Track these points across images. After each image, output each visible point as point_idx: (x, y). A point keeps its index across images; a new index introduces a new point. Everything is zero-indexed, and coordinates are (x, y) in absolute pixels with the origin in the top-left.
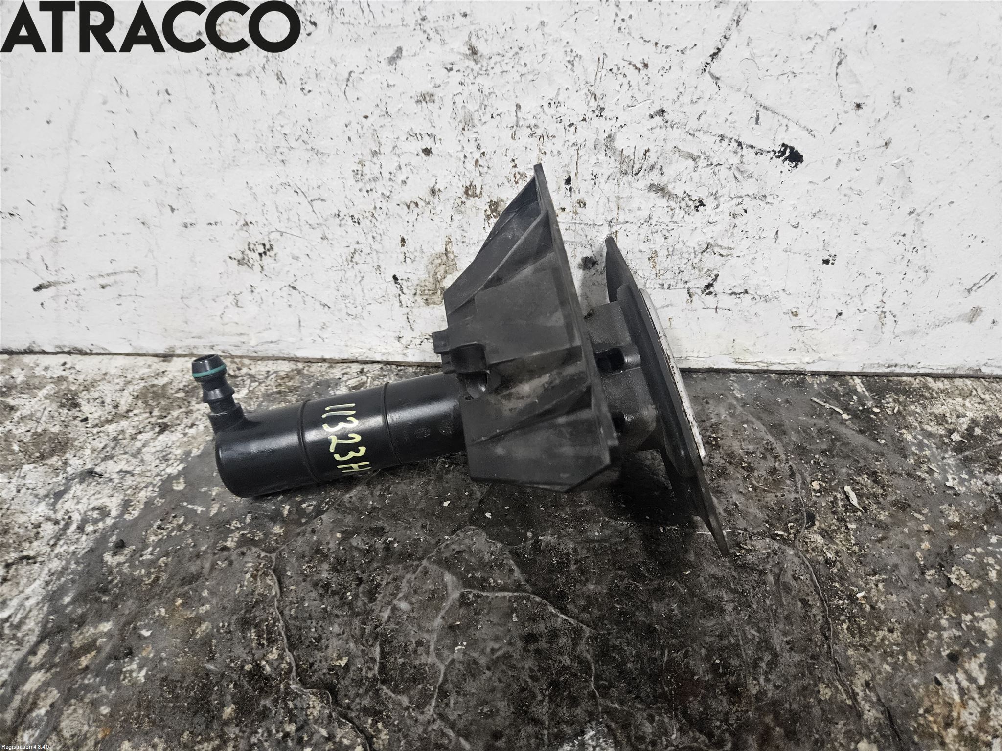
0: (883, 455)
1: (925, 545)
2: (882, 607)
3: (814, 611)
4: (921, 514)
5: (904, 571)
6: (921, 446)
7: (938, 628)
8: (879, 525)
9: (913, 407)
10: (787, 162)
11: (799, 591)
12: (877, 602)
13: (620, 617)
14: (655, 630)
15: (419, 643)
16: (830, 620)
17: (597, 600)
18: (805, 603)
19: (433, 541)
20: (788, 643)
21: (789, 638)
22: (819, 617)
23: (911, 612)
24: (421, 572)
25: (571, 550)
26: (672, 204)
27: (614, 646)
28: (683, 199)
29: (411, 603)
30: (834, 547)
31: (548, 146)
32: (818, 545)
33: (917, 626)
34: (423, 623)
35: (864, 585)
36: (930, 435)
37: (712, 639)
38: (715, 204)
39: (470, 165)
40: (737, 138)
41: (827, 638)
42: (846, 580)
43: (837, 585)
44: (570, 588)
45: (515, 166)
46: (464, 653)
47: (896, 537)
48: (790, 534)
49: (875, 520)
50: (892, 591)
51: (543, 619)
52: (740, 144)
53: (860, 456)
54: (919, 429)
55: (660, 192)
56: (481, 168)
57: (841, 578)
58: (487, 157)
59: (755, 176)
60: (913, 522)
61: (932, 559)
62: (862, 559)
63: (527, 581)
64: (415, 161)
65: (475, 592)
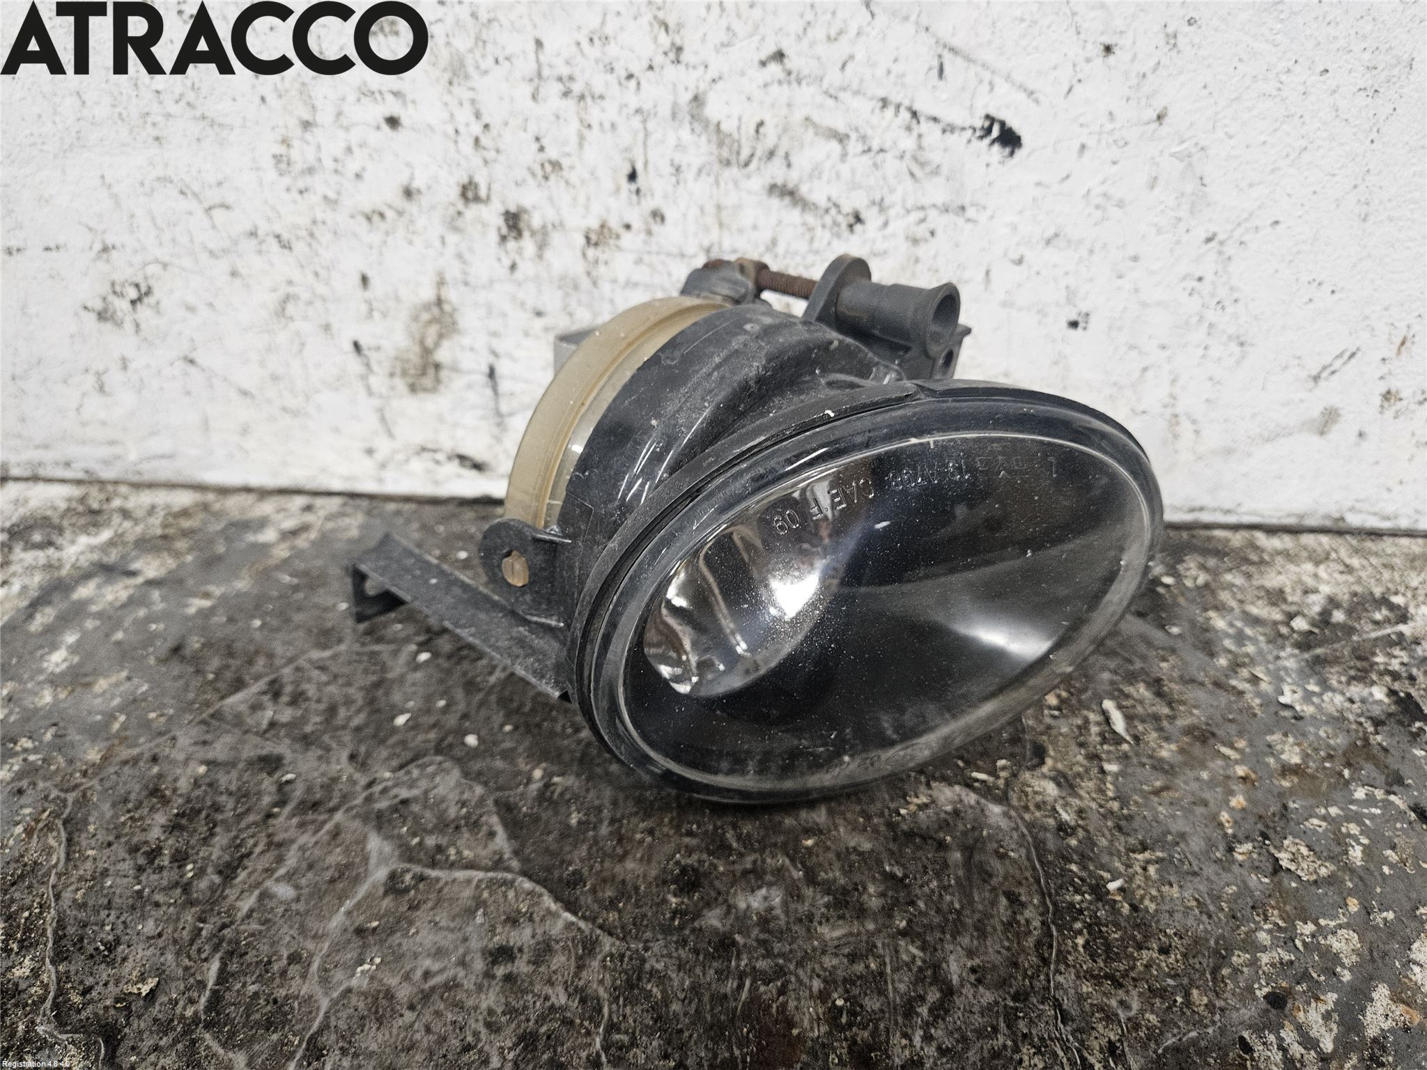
0: (1173, 651)
1: (1238, 801)
2: (1152, 907)
3: (1029, 913)
4: (1232, 747)
5: (1196, 844)
6: (1240, 638)
7: (1250, 945)
8: (1160, 766)
9: (1228, 577)
10: (996, 147)
11: (1006, 878)
12: (1143, 897)
13: (673, 919)
14: (734, 943)
15: (294, 958)
16: (1053, 928)
17: (637, 889)
18: (1013, 899)
19: (363, 781)
20: (973, 970)
21: (977, 961)
22: (1036, 923)
23: (1204, 918)
24: (328, 832)
25: (607, 802)
26: (810, 219)
27: (653, 973)
28: (827, 211)
29: (297, 887)
30: (1075, 802)
31: (595, 113)
32: (1048, 799)
33: (1212, 942)
34: (313, 924)
35: (1122, 869)
36: (1256, 621)
37: (835, 962)
38: (880, 221)
39: (466, 145)
40: (906, 103)
41: (1046, 962)
42: (1091, 859)
43: (1074, 867)
44: (591, 868)
45: (542, 149)
46: (372, 978)
47: (1186, 785)
48: (998, 777)
49: (1151, 757)
50: (1172, 879)
51: (531, 919)
52: (914, 114)
53: (1135, 653)
54: (1237, 611)
55: (787, 200)
56: (485, 153)
57: (1082, 856)
58: (494, 131)
59: (945, 170)
60: (1220, 762)
61: (1247, 826)
62: (1122, 824)
63: (516, 853)
64: (375, 138)
65: (417, 869)
